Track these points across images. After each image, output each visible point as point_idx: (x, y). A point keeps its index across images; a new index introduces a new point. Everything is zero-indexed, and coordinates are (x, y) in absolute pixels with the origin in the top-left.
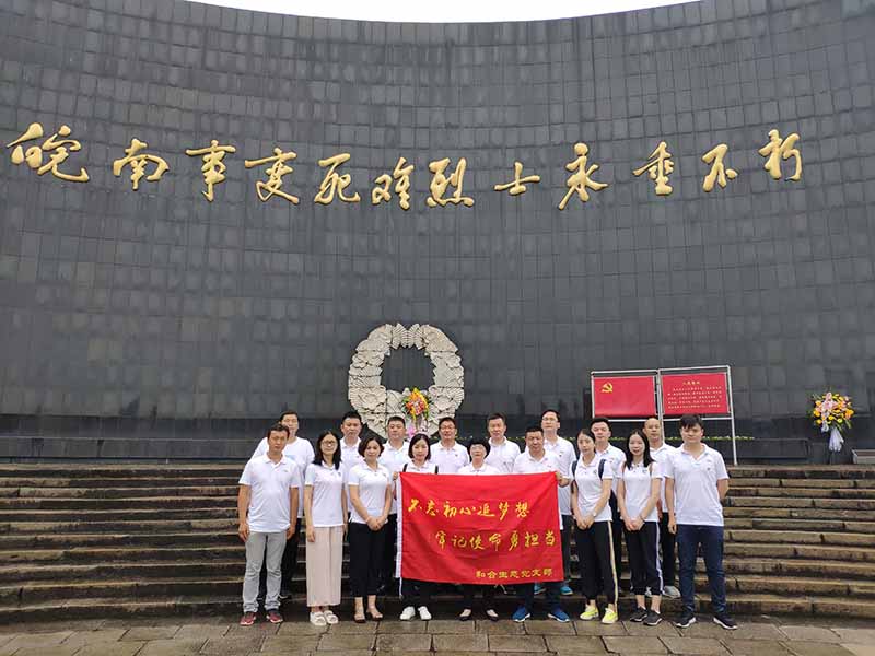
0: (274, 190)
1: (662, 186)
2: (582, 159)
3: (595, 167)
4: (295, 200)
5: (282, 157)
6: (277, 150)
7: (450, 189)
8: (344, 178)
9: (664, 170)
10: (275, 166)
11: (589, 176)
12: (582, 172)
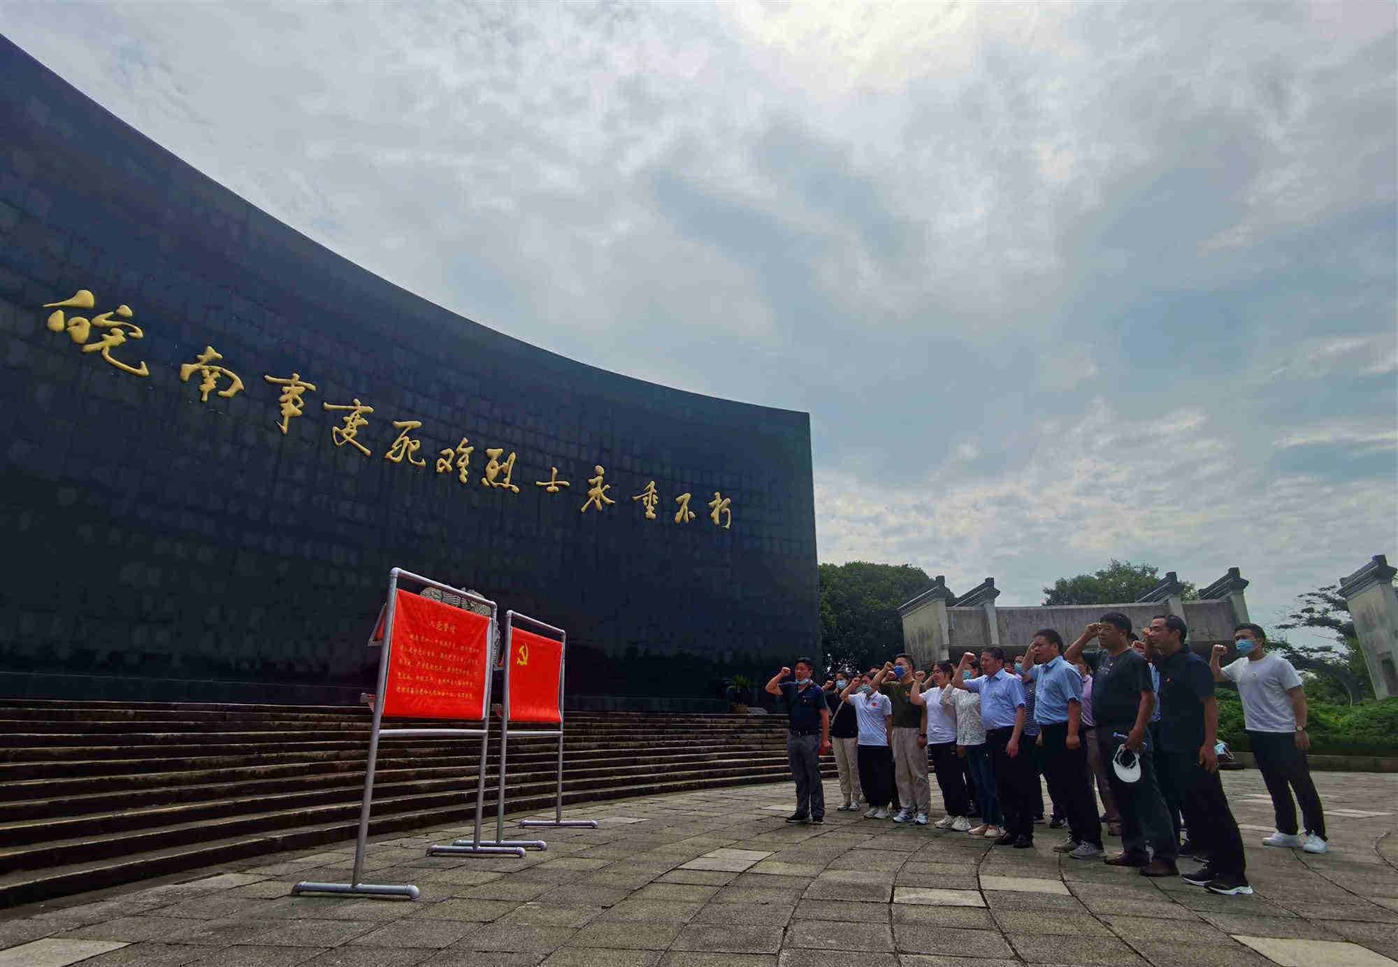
0: (349, 439)
1: (650, 514)
2: (600, 478)
3: (607, 486)
4: (368, 452)
5: (361, 408)
6: (356, 401)
7: (501, 476)
8: (414, 444)
9: (652, 502)
10: (353, 415)
11: (604, 493)
12: (599, 488)
